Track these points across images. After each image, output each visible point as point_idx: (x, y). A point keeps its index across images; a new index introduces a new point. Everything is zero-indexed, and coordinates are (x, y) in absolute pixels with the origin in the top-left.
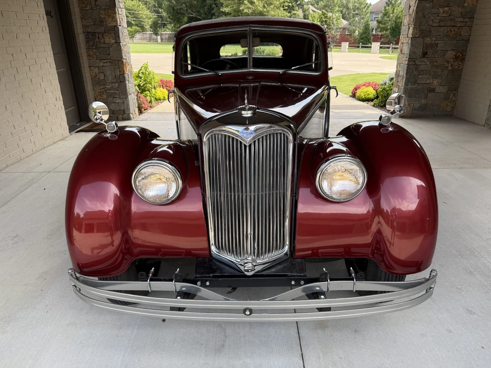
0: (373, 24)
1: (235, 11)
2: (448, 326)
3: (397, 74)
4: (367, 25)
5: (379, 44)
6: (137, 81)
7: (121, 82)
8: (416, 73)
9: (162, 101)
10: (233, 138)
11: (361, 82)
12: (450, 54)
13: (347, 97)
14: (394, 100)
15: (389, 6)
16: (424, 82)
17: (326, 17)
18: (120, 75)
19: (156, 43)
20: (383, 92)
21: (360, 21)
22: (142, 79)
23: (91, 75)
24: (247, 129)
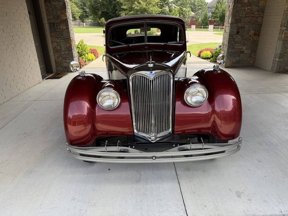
0: (210, 14)
1: (130, 8)
2: (249, 168)
3: (223, 44)
4: (206, 15)
5: (213, 26)
6: (77, 50)
7: (69, 50)
8: (233, 43)
9: (91, 61)
11: (203, 48)
12: (252, 32)
13: (196, 57)
14: (221, 57)
15: (218, 4)
16: (238, 48)
17: (182, 11)
18: (69, 46)
19: (83, 27)
20: (216, 54)
21: (202, 12)
22: (80, 48)
23: (53, 47)
24: (151, 73)
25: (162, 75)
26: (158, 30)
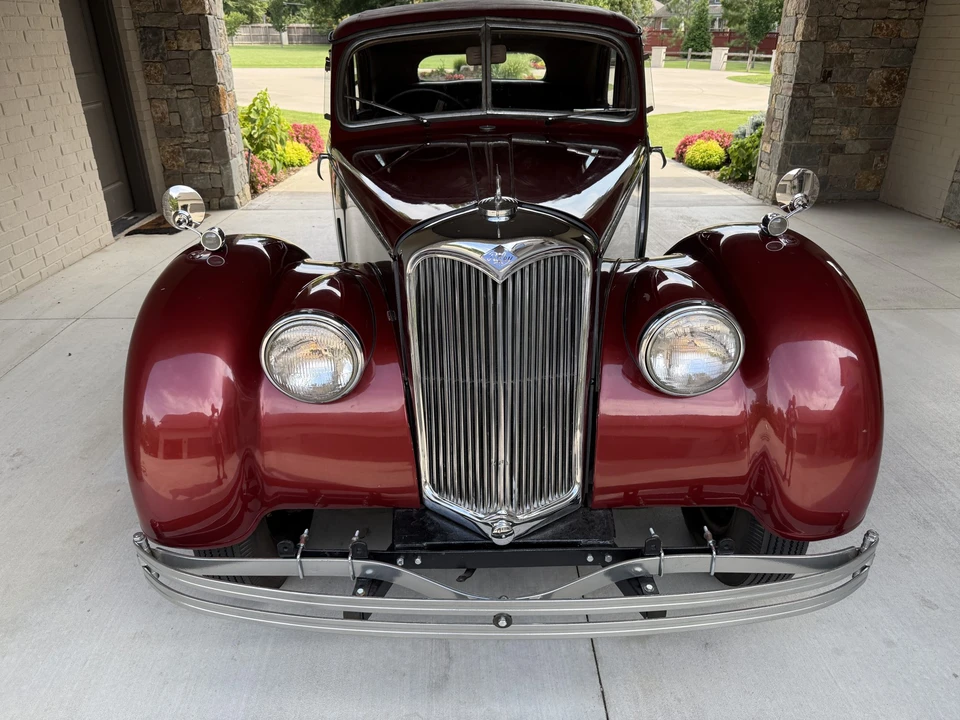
0: (715, 10)
2: (886, 633)
3: (770, 116)
4: (703, 11)
5: (726, 50)
6: (246, 129)
7: (214, 130)
8: (807, 114)
9: (297, 167)
10: (469, 267)
11: (693, 131)
12: (877, 76)
14: (791, 181)
16: (824, 132)
18: (212, 116)
19: (279, 46)
20: (740, 152)
21: (689, 2)
22: (257, 123)
23: (153, 117)
24: (500, 249)
25: (545, 260)
26: (537, 61)
